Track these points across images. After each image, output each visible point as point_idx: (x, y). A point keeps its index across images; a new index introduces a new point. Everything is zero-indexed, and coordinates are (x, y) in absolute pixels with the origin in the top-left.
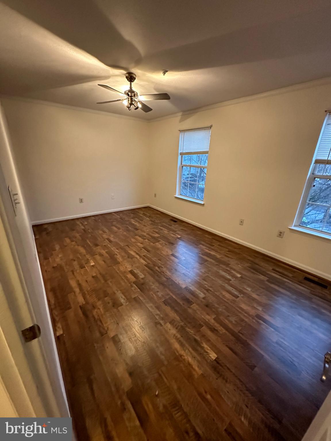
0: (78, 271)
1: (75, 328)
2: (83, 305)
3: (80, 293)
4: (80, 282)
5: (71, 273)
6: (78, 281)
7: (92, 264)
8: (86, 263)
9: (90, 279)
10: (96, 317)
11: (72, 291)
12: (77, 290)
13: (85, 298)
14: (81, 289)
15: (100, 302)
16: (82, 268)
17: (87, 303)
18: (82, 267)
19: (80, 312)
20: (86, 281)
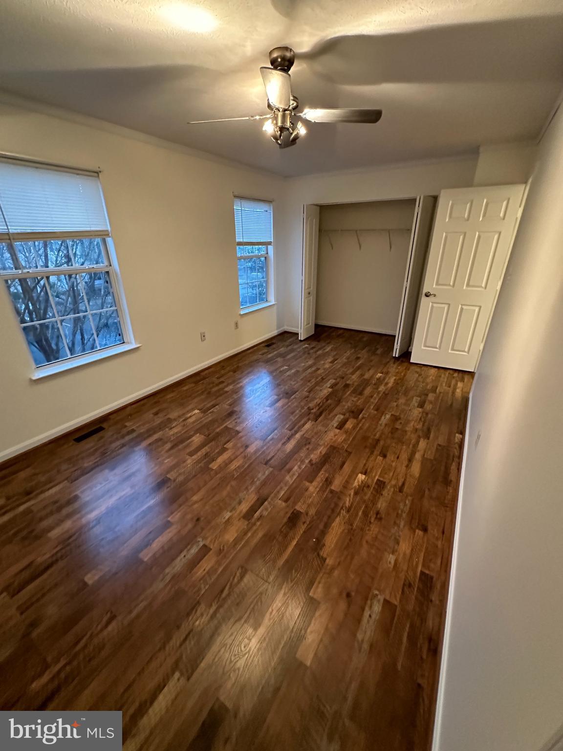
0: (393, 482)
1: (444, 429)
2: (424, 439)
3: (418, 451)
4: (405, 463)
5: (405, 489)
6: (407, 466)
7: (361, 477)
8: (368, 486)
9: (390, 457)
10: (421, 424)
11: (424, 460)
12: (418, 456)
13: (418, 442)
14: (413, 454)
15: (407, 429)
16: (384, 483)
17: (419, 437)
18: (381, 485)
19: (432, 436)
20: (398, 458)
